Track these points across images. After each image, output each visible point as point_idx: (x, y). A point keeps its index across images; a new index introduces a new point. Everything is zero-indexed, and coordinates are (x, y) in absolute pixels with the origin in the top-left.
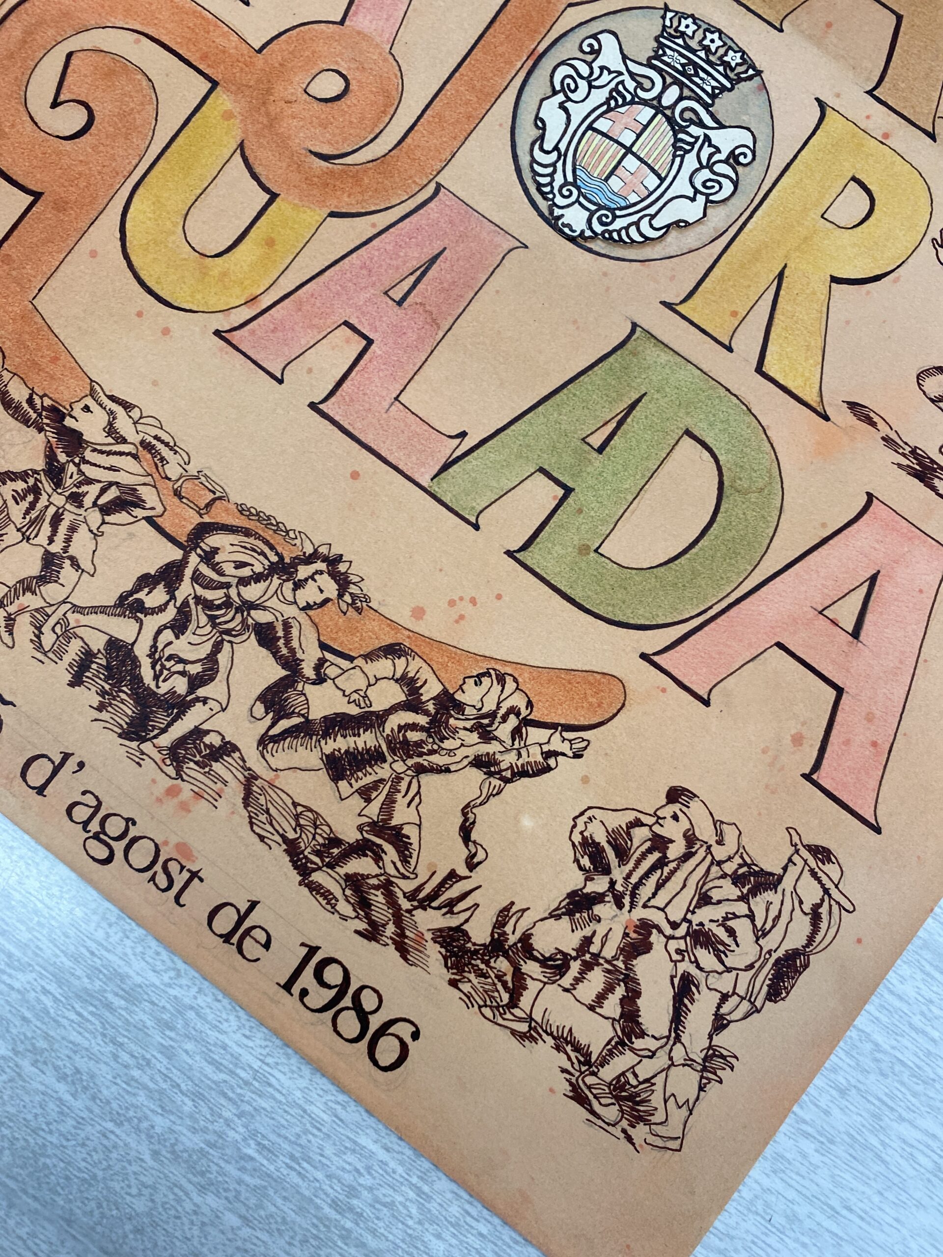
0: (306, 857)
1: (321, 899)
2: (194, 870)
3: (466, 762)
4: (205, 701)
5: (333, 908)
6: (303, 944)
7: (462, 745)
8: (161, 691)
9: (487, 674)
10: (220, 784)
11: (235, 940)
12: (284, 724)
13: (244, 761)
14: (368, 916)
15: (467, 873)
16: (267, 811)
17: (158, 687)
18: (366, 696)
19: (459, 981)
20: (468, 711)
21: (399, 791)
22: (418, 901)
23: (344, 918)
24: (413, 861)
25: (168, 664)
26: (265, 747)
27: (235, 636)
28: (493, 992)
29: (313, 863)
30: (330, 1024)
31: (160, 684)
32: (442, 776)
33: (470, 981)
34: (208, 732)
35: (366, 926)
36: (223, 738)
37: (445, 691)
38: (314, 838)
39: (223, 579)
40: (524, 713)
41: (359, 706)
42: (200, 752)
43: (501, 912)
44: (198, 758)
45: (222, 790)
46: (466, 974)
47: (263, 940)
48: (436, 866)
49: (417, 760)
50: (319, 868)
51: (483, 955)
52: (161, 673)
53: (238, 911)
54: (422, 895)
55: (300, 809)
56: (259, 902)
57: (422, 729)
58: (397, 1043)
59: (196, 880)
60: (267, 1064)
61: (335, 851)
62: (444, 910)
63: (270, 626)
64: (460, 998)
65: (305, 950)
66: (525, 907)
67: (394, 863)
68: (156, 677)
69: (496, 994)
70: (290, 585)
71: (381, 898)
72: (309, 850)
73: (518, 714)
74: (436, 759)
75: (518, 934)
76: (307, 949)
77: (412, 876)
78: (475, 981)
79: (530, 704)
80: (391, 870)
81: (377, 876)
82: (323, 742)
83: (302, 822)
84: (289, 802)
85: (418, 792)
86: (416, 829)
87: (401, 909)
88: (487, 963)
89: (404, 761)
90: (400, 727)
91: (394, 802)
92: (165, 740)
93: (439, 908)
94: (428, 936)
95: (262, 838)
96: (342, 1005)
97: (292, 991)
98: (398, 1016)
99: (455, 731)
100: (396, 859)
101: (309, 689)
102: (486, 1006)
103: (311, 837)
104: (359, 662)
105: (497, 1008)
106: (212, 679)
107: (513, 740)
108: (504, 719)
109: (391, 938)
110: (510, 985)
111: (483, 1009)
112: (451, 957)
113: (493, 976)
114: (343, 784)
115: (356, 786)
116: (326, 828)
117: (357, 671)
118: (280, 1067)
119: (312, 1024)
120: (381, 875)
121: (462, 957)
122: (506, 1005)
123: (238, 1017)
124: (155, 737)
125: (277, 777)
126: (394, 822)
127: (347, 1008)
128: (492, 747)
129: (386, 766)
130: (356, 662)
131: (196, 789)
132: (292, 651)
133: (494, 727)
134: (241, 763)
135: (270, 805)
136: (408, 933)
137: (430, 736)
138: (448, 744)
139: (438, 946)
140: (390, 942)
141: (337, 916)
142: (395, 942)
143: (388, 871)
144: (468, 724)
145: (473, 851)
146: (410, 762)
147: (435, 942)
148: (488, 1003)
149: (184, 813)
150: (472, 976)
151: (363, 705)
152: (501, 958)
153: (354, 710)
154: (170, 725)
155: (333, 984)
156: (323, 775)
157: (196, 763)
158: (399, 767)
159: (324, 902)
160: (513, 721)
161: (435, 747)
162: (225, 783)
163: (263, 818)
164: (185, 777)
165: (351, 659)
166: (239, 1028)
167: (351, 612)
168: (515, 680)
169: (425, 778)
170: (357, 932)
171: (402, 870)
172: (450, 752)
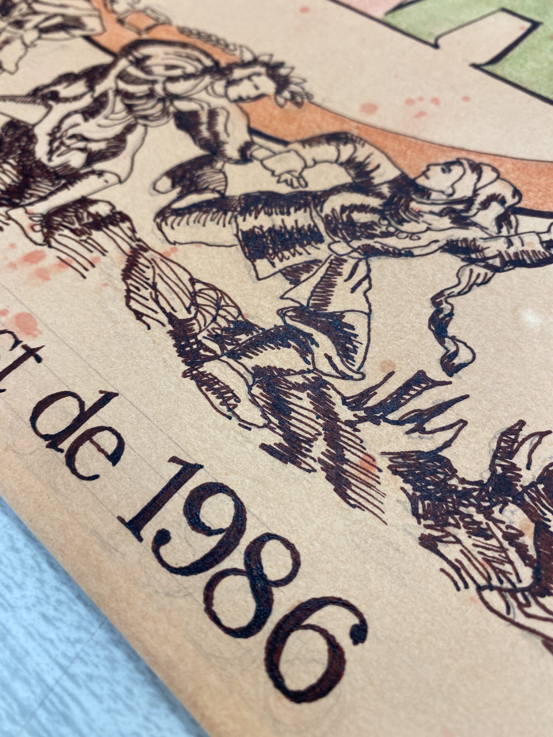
0: (199, 342)
1: (213, 397)
2: (32, 347)
3: (434, 246)
4: (100, 174)
5: (230, 410)
6: (174, 460)
7: (428, 229)
8: (52, 164)
9: (458, 162)
10: (96, 254)
11: (65, 445)
12: (193, 198)
13: (133, 230)
14: (284, 426)
15: (444, 377)
16: (154, 286)
17: (50, 160)
18: (300, 176)
19: (439, 539)
20: (434, 196)
21: (340, 274)
22: (366, 410)
23: (246, 425)
24: (358, 358)
25: (68, 142)
26: (165, 219)
27: (152, 121)
28: (502, 563)
29: (207, 349)
30: (200, 598)
31: (54, 158)
32: (402, 261)
33: (458, 541)
34: (95, 202)
35: (279, 440)
36: (114, 207)
37: (404, 176)
38: (214, 320)
39: (150, 78)
40: (510, 201)
41: (292, 185)
42: (80, 220)
43: (503, 434)
44: (77, 226)
45: (98, 259)
46: (451, 529)
47: (110, 449)
48: (394, 366)
49: (365, 241)
50: (216, 357)
51: (480, 498)
52: (58, 148)
53: (82, 404)
54: (371, 403)
55: (198, 287)
56: (116, 395)
57: (373, 210)
58: (322, 645)
59: (31, 360)
60: (72, 677)
61: (243, 338)
62: (410, 426)
63: (194, 114)
64: (442, 570)
65: (176, 469)
66: (544, 430)
67: (329, 358)
68: (51, 153)
69: (508, 567)
70: (223, 83)
71: (306, 403)
72: (205, 333)
73: (502, 201)
74: (392, 242)
75: (537, 470)
76: (180, 467)
77: (357, 376)
78: (468, 542)
79: (516, 192)
80: (324, 366)
81: (302, 372)
82: (240, 219)
83: (200, 300)
84: (185, 278)
85: (367, 277)
86: (364, 320)
87: (339, 420)
88: (487, 513)
89: (348, 243)
90: (344, 209)
91: (333, 285)
92: (42, 208)
93: (400, 422)
94: (383, 463)
95: (139, 315)
96: (225, 564)
97: (143, 533)
98: (328, 594)
99: (418, 214)
100: (332, 351)
101: (230, 169)
102: (491, 588)
103: (209, 318)
104: (297, 146)
105: (513, 591)
106: (114, 155)
107: (500, 227)
108: (485, 205)
109: (320, 461)
110: (532, 552)
111: (486, 594)
112: (423, 498)
113: (499, 535)
114: (262, 264)
115: (280, 266)
116: (234, 311)
117: (293, 155)
118: (94, 686)
119: (167, 595)
120: (309, 371)
121: (442, 500)
122: (528, 589)
123: (41, 582)
124: (31, 204)
125: (174, 250)
126: (330, 309)
127: (235, 572)
128: (471, 233)
129: (323, 246)
130: (290, 147)
131: (64, 257)
132: (216, 135)
133: (471, 213)
134: (130, 233)
135: (158, 279)
136: (348, 455)
137: (385, 218)
138: (407, 227)
139: (399, 480)
140: (318, 466)
141: (235, 421)
142: (326, 468)
143: (319, 366)
144: (437, 209)
145: (453, 349)
146: (356, 244)
147: (395, 472)
148: (495, 582)
149: (40, 281)
150: (462, 533)
151: (296, 184)
152: (511, 507)
153: (284, 189)
154: (52, 193)
155: (215, 526)
156: (237, 253)
157: (73, 231)
158: (341, 248)
159: (217, 402)
160: (496, 209)
161: (392, 229)
162: (104, 252)
163: (146, 293)
164: (54, 243)
165: (285, 143)
166: (39, 601)
167: (290, 106)
168: (494, 169)
169: (375, 262)
170: (264, 447)
171: (341, 367)
172: (411, 235)
